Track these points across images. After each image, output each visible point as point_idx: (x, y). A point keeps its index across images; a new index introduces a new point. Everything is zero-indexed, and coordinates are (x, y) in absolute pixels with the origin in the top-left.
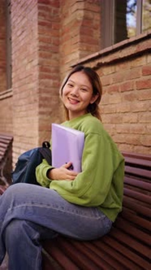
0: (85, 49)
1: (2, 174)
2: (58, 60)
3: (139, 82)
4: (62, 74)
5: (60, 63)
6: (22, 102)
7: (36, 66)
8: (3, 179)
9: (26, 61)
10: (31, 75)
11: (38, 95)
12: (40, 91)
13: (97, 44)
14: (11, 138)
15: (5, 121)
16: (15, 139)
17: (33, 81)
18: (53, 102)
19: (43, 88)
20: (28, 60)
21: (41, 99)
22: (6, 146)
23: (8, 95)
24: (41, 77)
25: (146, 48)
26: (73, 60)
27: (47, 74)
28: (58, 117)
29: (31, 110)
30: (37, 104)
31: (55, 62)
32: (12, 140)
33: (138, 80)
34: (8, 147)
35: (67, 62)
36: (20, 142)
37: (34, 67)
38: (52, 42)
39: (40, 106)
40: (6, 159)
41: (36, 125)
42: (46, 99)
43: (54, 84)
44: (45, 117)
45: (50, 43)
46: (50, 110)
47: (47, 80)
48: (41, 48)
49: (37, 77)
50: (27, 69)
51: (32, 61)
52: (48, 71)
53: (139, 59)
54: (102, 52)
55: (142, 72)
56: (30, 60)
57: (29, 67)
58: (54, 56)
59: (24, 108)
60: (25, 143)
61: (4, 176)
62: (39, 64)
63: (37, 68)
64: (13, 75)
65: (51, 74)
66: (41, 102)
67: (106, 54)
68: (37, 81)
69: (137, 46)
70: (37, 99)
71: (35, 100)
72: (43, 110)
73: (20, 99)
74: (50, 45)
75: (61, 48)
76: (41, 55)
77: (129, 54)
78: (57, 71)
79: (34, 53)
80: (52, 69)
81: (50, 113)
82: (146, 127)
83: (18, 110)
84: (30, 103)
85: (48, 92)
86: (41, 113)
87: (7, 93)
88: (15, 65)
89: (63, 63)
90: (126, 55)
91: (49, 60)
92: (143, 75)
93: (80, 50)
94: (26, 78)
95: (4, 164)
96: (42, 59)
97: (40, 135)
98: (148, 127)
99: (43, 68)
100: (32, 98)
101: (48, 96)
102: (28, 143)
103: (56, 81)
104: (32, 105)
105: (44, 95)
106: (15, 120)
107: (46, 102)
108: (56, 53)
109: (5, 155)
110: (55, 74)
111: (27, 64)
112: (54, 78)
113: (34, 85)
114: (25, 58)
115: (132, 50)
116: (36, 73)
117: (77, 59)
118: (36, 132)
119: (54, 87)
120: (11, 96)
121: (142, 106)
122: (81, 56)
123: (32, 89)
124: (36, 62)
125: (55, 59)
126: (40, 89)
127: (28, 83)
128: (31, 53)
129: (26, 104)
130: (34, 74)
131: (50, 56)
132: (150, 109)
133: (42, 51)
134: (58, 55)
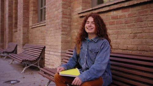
0: (84, 6)
1: (38, 65)
2: (71, 10)
3: (110, 22)
4: (72, 16)
6: (51, 29)
8: (39, 67)
9: (54, 9)
10: (58, 16)
11: (61, 26)
12: (62, 24)
14: (43, 47)
15: (38, 38)
16: (46, 47)
17: (59, 19)
18: (68, 29)
19: (63, 22)
21: (63, 28)
22: (41, 50)
23: (43, 24)
24: (63, 17)
28: (70, 36)
29: (56, 33)
31: (69, 10)
32: (45, 47)
36: (50, 48)
37: (59, 13)
38: (68, 2)
39: (62, 31)
40: (41, 57)
41: (60, 40)
43: (68, 21)
44: (64, 36)
45: (67, 2)
46: (67, 33)
47: (65, 19)
48: (63, 4)
49: (61, 17)
50: (55, 13)
53: (110, 12)
54: (93, 8)
56: (57, 9)
57: (56, 12)
58: (69, 8)
59: (53, 32)
60: (53, 49)
61: (39, 65)
62: (62, 12)
63: (61, 13)
64: (46, 16)
65: (67, 16)
67: (95, 9)
68: (61, 19)
69: (109, 7)
70: (61, 28)
72: (64, 33)
73: (50, 27)
74: (67, 3)
75: (72, 4)
76: (63, 7)
77: (106, 10)
78: (70, 15)
80: (68, 14)
82: (113, 41)
83: (49, 33)
84: (57, 29)
85: (66, 25)
86: (62, 34)
87: (40, 24)
88: (47, 11)
89: (73, 11)
90: (104, 11)
91: (66, 10)
93: (82, 6)
95: (40, 59)
96: (63, 9)
97: (62, 45)
98: (114, 41)
99: (64, 14)
100: (58, 27)
102: (55, 49)
103: (70, 20)
104: (58, 30)
105: (64, 26)
106: (47, 38)
107: (65, 29)
108: (70, 6)
109: (41, 55)
110: (69, 16)
111: (55, 11)
112: (68, 18)
113: (59, 21)
115: (107, 9)
117: (80, 10)
118: (60, 43)
119: (69, 22)
120: (45, 25)
121: (111, 32)
122: (83, 9)
123: (58, 23)
124: (60, 10)
125: (69, 9)
126: (62, 23)
128: (58, 6)
129: (54, 30)
130: (59, 16)
131: (67, 8)
132: (115, 33)
133: (63, 6)
134: (70, 8)
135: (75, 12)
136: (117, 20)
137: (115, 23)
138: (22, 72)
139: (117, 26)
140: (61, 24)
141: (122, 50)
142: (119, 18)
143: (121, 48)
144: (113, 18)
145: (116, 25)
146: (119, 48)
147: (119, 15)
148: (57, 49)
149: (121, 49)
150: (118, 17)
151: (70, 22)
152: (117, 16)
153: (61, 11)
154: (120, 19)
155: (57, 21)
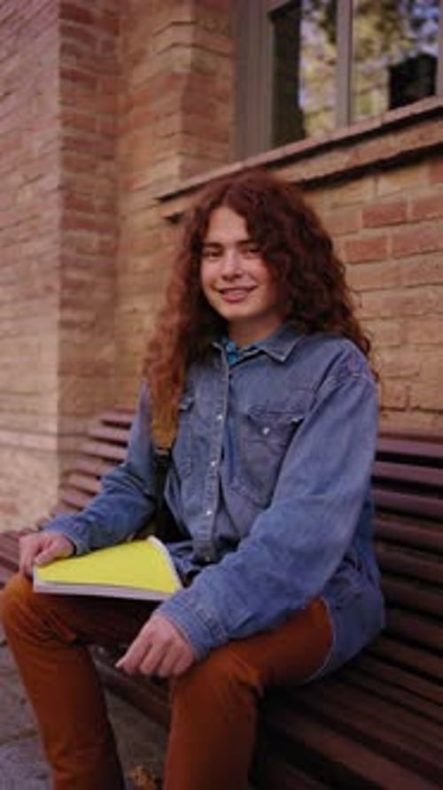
0: (194, 151)
2: (113, 180)
3: (355, 243)
4: (124, 218)
5: (120, 187)
7: (53, 191)
9: (16, 179)
10: (35, 217)
11: (57, 273)
12: (64, 263)
13: (226, 141)
17: (41, 236)
18: (100, 295)
19: (71, 253)
20: (25, 177)
21: (66, 284)
24: (66, 223)
26: (160, 182)
27: (79, 214)
28: (113, 336)
30: (54, 299)
31: (104, 182)
33: (350, 238)
35: (143, 183)
37: (44, 195)
38: (98, 128)
39: (64, 304)
41: (50, 358)
42: (78, 286)
43: (103, 244)
44: (77, 336)
45: (93, 131)
46: (89, 316)
47: (82, 234)
48: (68, 144)
49: (56, 222)
50: (20, 199)
51: (40, 177)
52: (87, 207)
53: (354, 185)
55: (364, 218)
56: (33, 175)
57: (27, 195)
58: (103, 167)
59: (8, 312)
60: (13, 411)
62: (61, 188)
63: (56, 197)
65: (92, 217)
66: (67, 294)
68: (57, 235)
69: (352, 151)
70: (57, 285)
71: (49, 289)
72: (70, 315)
74: (91, 137)
75: (123, 147)
76: (67, 163)
77: (330, 171)
78: (111, 209)
79: (42, 157)
80: (98, 203)
81: (93, 325)
84: (32, 296)
85: (86, 267)
86: (65, 325)
89: (128, 188)
90: (321, 174)
91: (87, 178)
92: (366, 226)
93: (181, 154)
94: (17, 224)
96: (70, 175)
97: (61, 386)
99: (72, 199)
100: (38, 284)
101: (86, 276)
102: (23, 411)
103: (107, 238)
104: (36, 303)
105: (74, 275)
107: (81, 295)
108: (109, 158)
110: (104, 218)
111: (21, 187)
112: (102, 229)
113: (46, 246)
114: (14, 169)
115: (339, 161)
116: (53, 213)
117: (170, 178)
118: (51, 379)
119: (102, 252)
122: (186, 172)
123: (39, 257)
124: (52, 179)
125: (107, 175)
126: (62, 257)
127: (26, 240)
128: (36, 154)
129: (15, 300)
130: (47, 215)
131: (94, 167)
132: (387, 313)
133: (70, 153)
134: (112, 167)
135: (144, 188)
136: (397, 230)
137: (389, 249)
139: (398, 269)
140: (57, 264)
141: (429, 418)
142: (410, 216)
143: (425, 405)
144: (376, 217)
145: (394, 263)
146: (413, 404)
147: (409, 198)
148: (34, 413)
149: (427, 411)
150: (409, 210)
151: (109, 251)
152: (403, 205)
153: (55, 185)
154: (417, 227)
155: (37, 246)
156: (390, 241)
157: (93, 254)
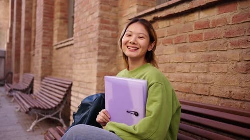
0: (142, 4)
1: (60, 116)
2: (117, 14)
3: (192, 35)
4: (120, 26)
5: (119, 16)
6: (83, 50)
7: (97, 18)
8: (61, 120)
9: (87, 14)
10: (92, 26)
11: (98, 44)
12: (100, 41)
14: (70, 83)
15: (65, 67)
16: (74, 84)
17: (94, 32)
18: (112, 51)
19: (102, 38)
20: (90, 13)
21: (100, 48)
22: (65, 90)
23: (70, 43)
24: (101, 28)
25: (199, 5)
26: (131, 14)
27: (107, 25)
28: (116, 65)
29: (90, 57)
30: (97, 52)
31: (114, 15)
32: (72, 85)
33: (190, 33)
34: (67, 91)
35: (126, 15)
36: (79, 86)
37: (94, 19)
39: (99, 54)
40: (65, 102)
41: (95, 72)
42: (105, 48)
43: (113, 34)
44: (103, 65)
46: (108, 58)
47: (105, 31)
48: (102, 2)
49: (98, 27)
50: (88, 20)
51: (94, 13)
52: (108, 23)
53: (192, 15)
54: (158, 7)
55: (195, 26)
56: (92, 13)
57: (90, 19)
58: (113, 9)
59: (84, 56)
60: (85, 88)
61: (63, 118)
62: (99, 17)
63: (98, 20)
64: (75, 25)
66: (101, 51)
67: (162, 10)
68: (98, 32)
70: (97, 48)
71: (95, 49)
72: (101, 57)
73: (80, 48)
75: (120, 3)
76: (101, 9)
77: (184, 10)
78: (116, 23)
79: (95, 6)
80: (112, 21)
81: (109, 61)
82: (198, 77)
83: (78, 58)
84: (90, 51)
85: (107, 42)
86: (100, 61)
87: (68, 41)
88: (77, 17)
89: (121, 16)
90: (180, 11)
91: (108, 13)
92: (196, 30)
93: (137, 5)
94: (87, 28)
95: (63, 106)
96: (103, 12)
97: (98, 81)
98: (199, 76)
99: (103, 21)
100: (92, 47)
101: (107, 45)
102: (87, 88)
103: (115, 32)
104: (91, 53)
105: (103, 44)
106: (75, 67)
107: (105, 51)
108: (115, 7)
109: (64, 98)
110: (114, 26)
111: (89, 16)
112: (113, 30)
113: (94, 35)
114: (87, 11)
115: (186, 7)
116: (97, 25)
117: (133, 13)
118: (95, 78)
119: (113, 37)
120: (72, 45)
121: (195, 57)
122: (139, 11)
123: (92, 39)
124: (97, 14)
125: (115, 12)
126: (99, 39)
127: (89, 33)
128: (93, 6)
129: (86, 52)
130: (95, 25)
131: (110, 10)
132: (202, 60)
133: (103, 5)
134: (117, 9)
135: (126, 16)
136: (207, 31)
137: (204, 37)
138: (28, 130)
139: (206, 44)
140: (98, 41)
141: (217, 99)
142: (211, 26)
143: (216, 94)
144: (199, 26)
145: (205, 42)
146: (212, 94)
147: (211, 19)
148: (90, 89)
149: (217, 97)
150: (211, 24)
151: (115, 37)
152: (209, 22)
153: (98, 16)
154: (213, 30)
155: (92, 35)
156: (204, 35)
157: (110, 38)
